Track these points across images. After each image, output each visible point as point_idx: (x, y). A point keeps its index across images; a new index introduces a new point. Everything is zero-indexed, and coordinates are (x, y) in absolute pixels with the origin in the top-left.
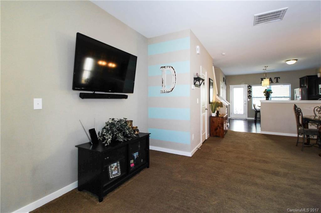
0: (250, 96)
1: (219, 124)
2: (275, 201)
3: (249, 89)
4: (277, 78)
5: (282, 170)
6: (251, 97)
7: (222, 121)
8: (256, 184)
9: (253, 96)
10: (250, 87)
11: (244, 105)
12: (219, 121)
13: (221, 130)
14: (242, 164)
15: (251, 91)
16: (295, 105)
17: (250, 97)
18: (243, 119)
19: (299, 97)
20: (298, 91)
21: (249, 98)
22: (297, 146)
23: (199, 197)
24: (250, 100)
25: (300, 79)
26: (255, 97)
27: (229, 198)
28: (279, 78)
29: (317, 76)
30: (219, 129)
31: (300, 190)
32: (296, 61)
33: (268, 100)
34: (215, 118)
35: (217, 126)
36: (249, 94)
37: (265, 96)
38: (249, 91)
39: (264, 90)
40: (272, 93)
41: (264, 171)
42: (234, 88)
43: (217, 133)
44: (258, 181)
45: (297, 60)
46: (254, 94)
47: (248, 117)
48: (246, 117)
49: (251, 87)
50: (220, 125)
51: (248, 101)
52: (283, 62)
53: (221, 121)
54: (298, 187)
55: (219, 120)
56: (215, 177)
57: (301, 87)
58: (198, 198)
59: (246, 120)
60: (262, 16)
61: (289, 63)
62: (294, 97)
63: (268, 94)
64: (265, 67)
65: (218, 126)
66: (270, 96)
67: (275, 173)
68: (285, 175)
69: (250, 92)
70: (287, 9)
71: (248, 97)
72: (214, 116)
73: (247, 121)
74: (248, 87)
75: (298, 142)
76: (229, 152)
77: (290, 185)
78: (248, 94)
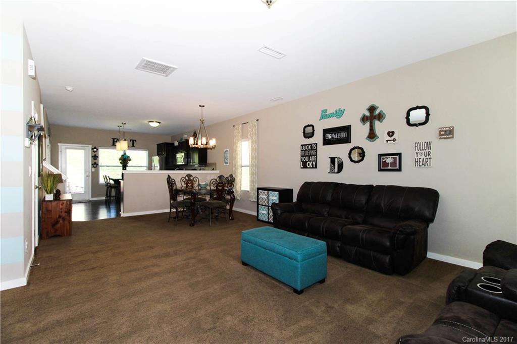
0: (95, 163)
1: (61, 212)
2: (182, 280)
3: (95, 152)
4: (133, 141)
5: (171, 250)
6: (98, 165)
7: (69, 206)
8: (156, 274)
9: (100, 164)
10: (95, 150)
11: (85, 177)
12: (61, 207)
13: (66, 222)
14: (126, 260)
15: (97, 155)
16: (169, 176)
17: (95, 165)
18: (84, 200)
19: (157, 166)
20: (156, 159)
21: (95, 167)
22: (169, 222)
23: (97, 328)
24: (95, 170)
25: (158, 145)
26: (102, 165)
27: (138, 304)
28: (136, 141)
29: (173, 144)
30: (61, 222)
31: (193, 261)
32: (158, 124)
33: (126, 169)
34: (54, 204)
35: (58, 216)
36: (94, 161)
37: (121, 165)
38: (93, 155)
39: (120, 156)
40: (131, 160)
41: (155, 257)
42: (66, 148)
43: (56, 230)
44: (156, 269)
45: (160, 123)
46: (102, 161)
47: (92, 197)
48: (89, 197)
49: (97, 150)
50: (64, 215)
51: (92, 172)
52: (146, 122)
53: (67, 206)
54: (191, 258)
55: (62, 205)
56: (101, 291)
57: (158, 155)
58: (97, 330)
59: (90, 201)
60: (151, 62)
61: (151, 124)
62: (152, 166)
63: (125, 161)
64: (123, 123)
65: (60, 217)
66: (128, 165)
67: (167, 255)
68: (176, 253)
69: (95, 157)
70: (176, 69)
71: (92, 164)
72: (52, 199)
73: (90, 203)
74: (92, 149)
75: (170, 217)
76: (96, 252)
77: (185, 260)
78: (92, 161)
